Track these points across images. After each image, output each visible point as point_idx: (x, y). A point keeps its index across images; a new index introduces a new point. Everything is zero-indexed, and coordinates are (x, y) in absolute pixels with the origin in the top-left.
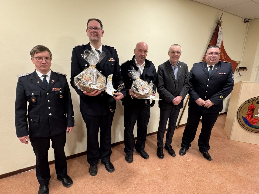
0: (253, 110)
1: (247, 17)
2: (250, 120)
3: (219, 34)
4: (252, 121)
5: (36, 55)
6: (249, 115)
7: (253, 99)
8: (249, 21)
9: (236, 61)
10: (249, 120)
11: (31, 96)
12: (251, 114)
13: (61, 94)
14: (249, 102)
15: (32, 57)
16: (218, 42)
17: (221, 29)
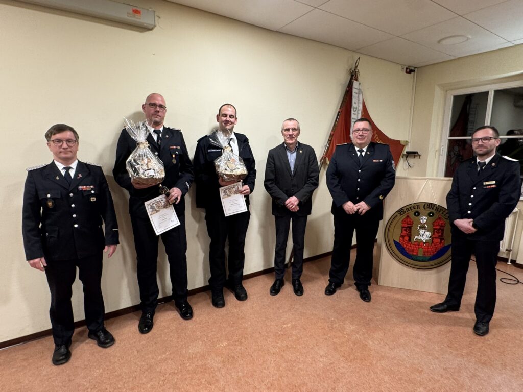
0: (410, 228)
1: (412, 63)
2: (407, 247)
4: (410, 248)
5: (53, 138)
7: (408, 207)
8: (416, 70)
9: (400, 141)
10: (405, 246)
11: (47, 199)
12: (407, 235)
13: (93, 195)
15: (48, 141)
16: (355, 107)
17: (358, 85)
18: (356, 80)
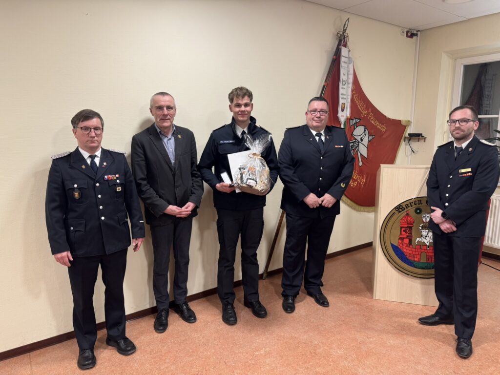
0: (411, 228)
3: (344, 62)
4: (411, 252)
6: (405, 239)
7: (407, 203)
11: (74, 189)
12: (407, 236)
13: (118, 185)
14: (401, 210)
16: (344, 79)
17: (347, 52)
18: (345, 46)
